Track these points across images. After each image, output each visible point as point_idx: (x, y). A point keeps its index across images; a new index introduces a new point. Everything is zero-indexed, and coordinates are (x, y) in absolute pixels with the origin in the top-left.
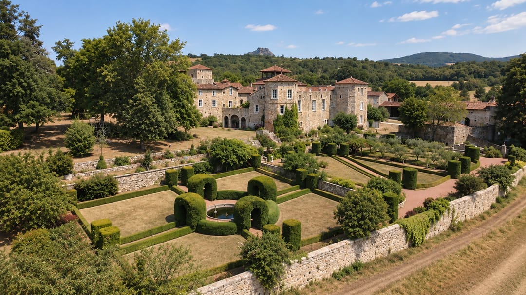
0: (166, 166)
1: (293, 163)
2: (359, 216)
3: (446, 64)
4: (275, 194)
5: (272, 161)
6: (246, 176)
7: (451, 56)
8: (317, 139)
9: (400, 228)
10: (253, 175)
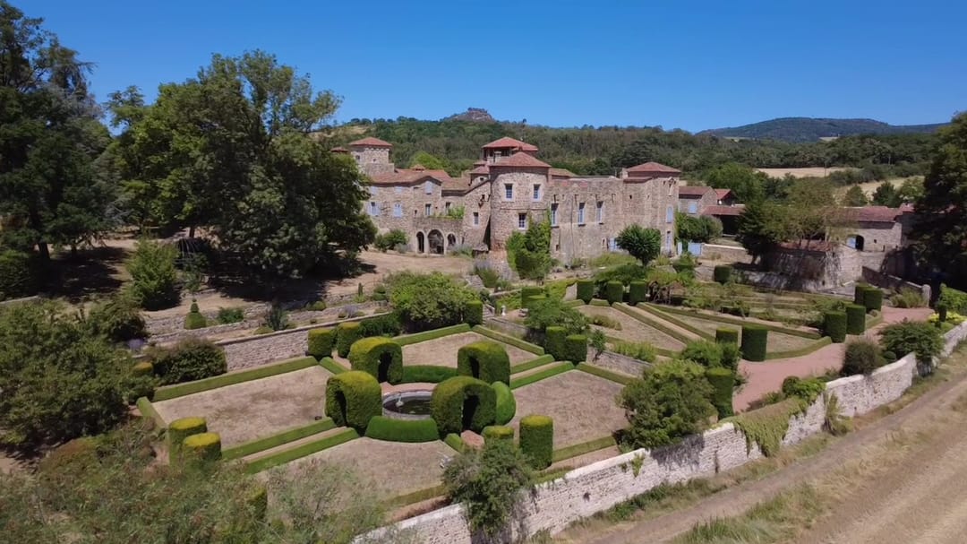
0: (313, 323)
1: (542, 317)
2: (663, 408)
3: (823, 138)
4: (508, 372)
5: (504, 314)
6: (454, 340)
7: (830, 124)
8: (586, 274)
9: (736, 430)
10: (469, 339)
